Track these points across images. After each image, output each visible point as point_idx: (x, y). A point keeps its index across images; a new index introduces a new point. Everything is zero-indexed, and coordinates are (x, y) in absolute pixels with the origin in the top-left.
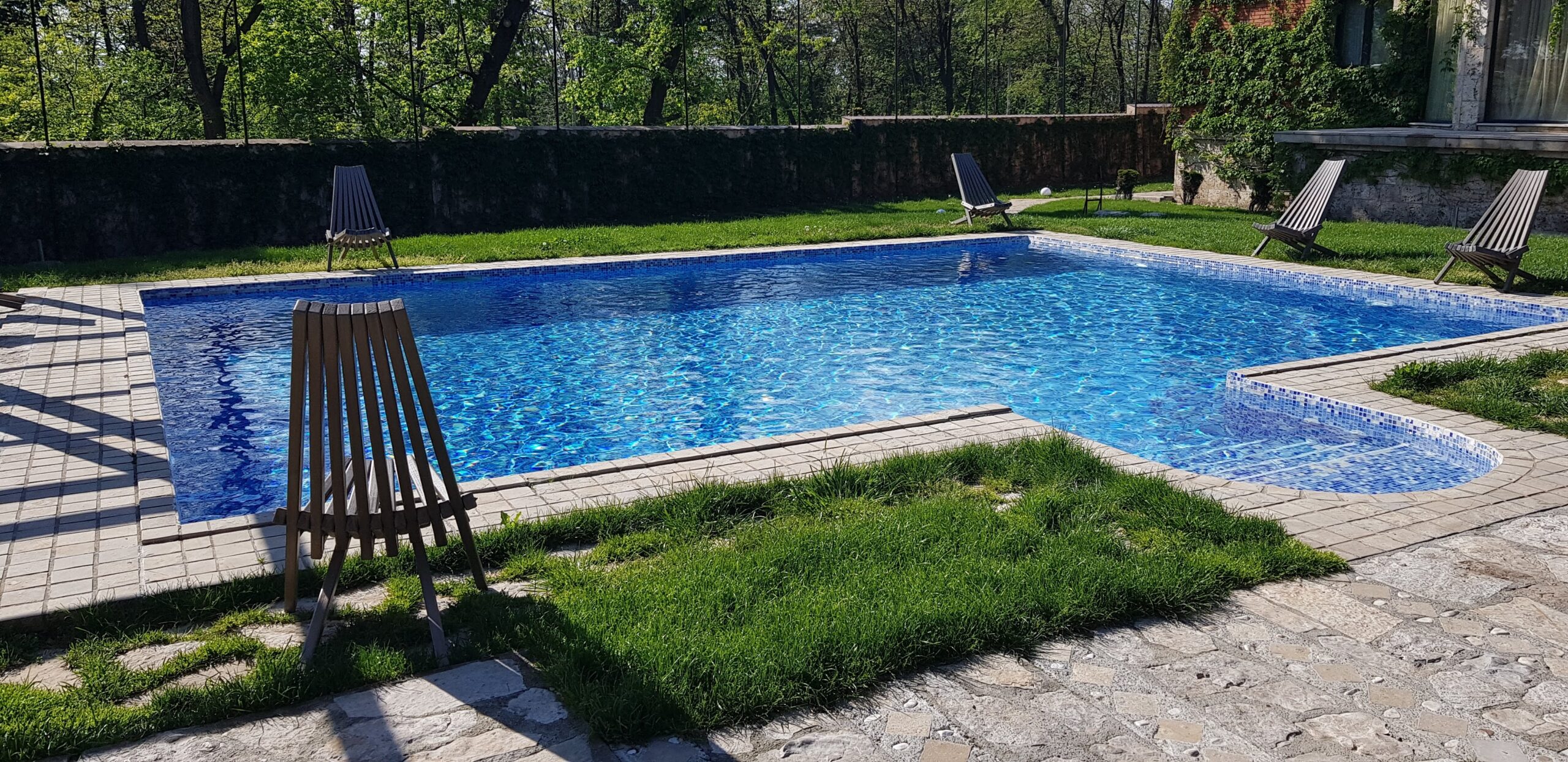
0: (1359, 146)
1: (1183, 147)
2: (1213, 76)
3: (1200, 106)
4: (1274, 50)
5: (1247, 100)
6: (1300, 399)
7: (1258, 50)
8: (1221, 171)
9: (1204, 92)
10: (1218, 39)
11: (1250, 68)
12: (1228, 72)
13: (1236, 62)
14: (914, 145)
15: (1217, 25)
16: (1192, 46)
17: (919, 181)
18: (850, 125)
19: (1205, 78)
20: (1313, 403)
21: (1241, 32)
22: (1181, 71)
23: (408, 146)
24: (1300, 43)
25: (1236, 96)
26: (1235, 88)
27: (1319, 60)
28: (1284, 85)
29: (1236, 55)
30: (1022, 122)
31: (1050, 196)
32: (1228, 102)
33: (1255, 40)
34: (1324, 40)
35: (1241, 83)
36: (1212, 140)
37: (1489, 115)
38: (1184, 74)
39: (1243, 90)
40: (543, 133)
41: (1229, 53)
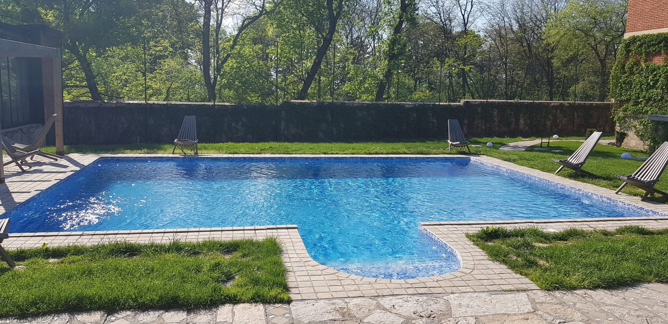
1: (620, 120)
2: (634, 87)
3: (628, 101)
4: (663, 75)
5: (650, 99)
6: (433, 237)
7: (655, 75)
8: (637, 133)
9: (630, 95)
10: (637, 69)
11: (651, 84)
12: (641, 85)
13: (645, 80)
14: (496, 113)
15: (637, 63)
16: (625, 73)
17: (497, 129)
18: (464, 103)
19: (630, 88)
20: (436, 239)
21: (648, 67)
22: (620, 84)
23: (273, 107)
25: (645, 97)
26: (644, 93)
29: (645, 78)
31: (557, 139)
32: (641, 100)
33: (654, 70)
36: (633, 117)
38: (621, 86)
39: (648, 94)
40: (327, 103)
41: (642, 76)
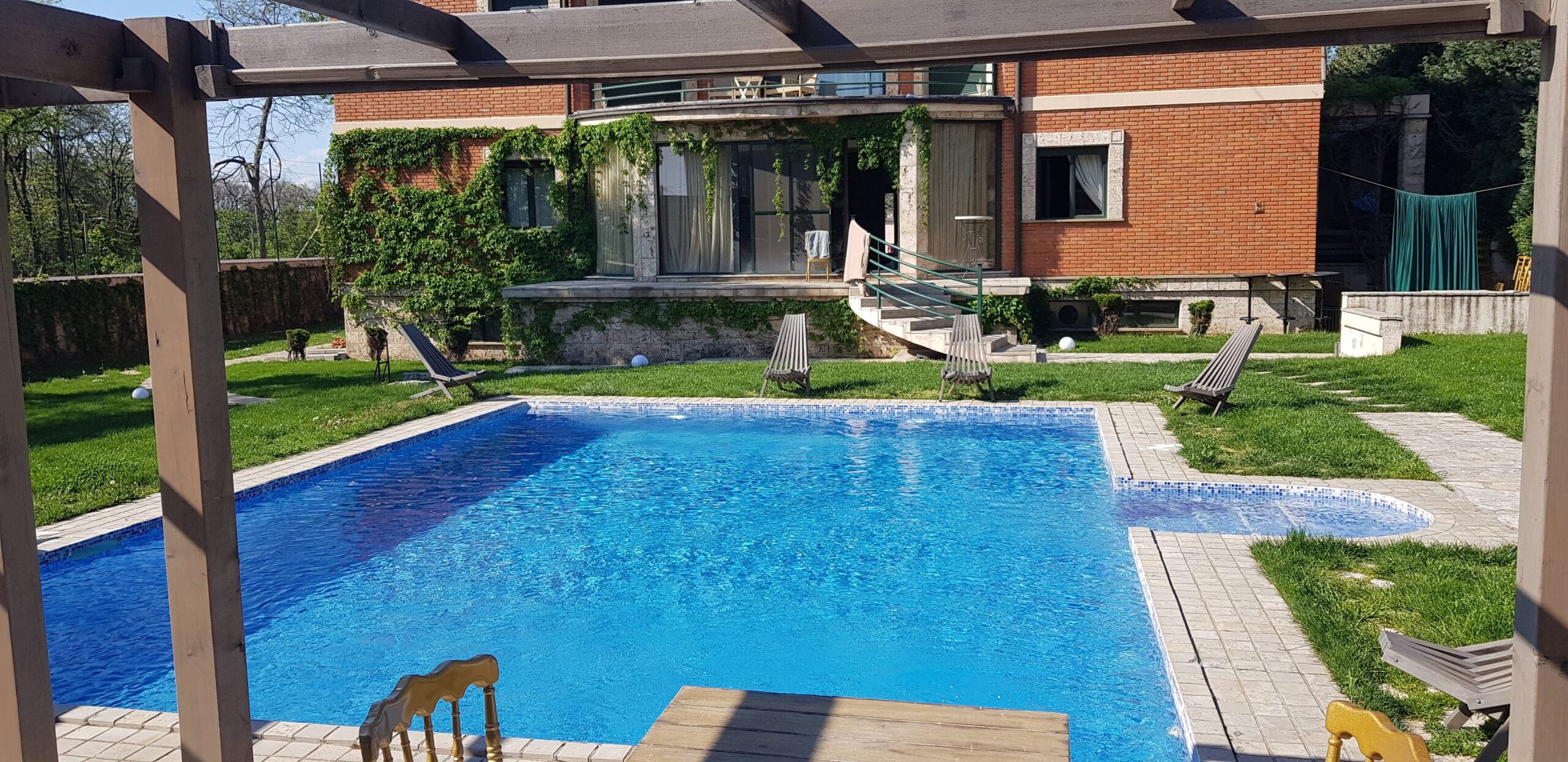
1: (355, 307)
2: (381, 236)
3: (370, 264)
4: (447, 211)
5: (422, 257)
7: (427, 212)
8: (403, 326)
9: (372, 250)
10: (381, 200)
11: (421, 228)
12: (398, 231)
13: (405, 221)
15: (377, 187)
16: (351, 205)
19: (371, 236)
21: (407, 194)
22: (343, 230)
24: (473, 206)
25: (410, 254)
26: (407, 248)
27: (492, 221)
28: (459, 244)
29: (404, 215)
32: (402, 259)
34: (497, 203)
35: (414, 242)
36: (386, 297)
37: (662, 271)
38: (346, 233)
39: (416, 249)
41: (396, 214)
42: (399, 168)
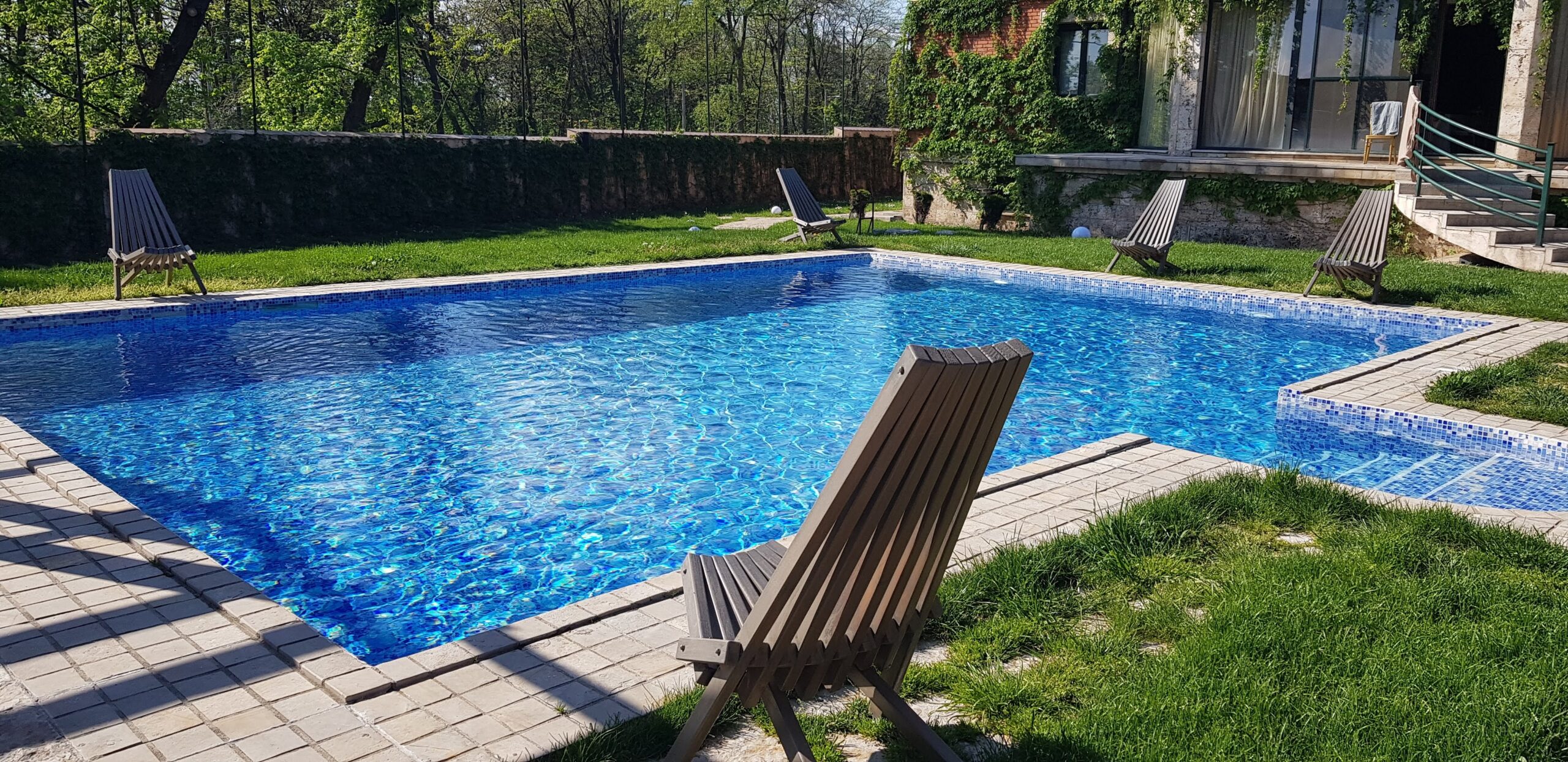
0: (1095, 169)
1: (912, 170)
2: (939, 102)
3: (927, 130)
4: (998, 78)
5: (972, 125)
6: (1371, 414)
7: (982, 78)
8: (949, 192)
9: (931, 116)
10: (944, 65)
11: (974, 94)
12: (954, 98)
13: (961, 87)
14: (642, 161)
15: (942, 53)
16: (918, 72)
17: (646, 198)
18: (577, 138)
19: (931, 102)
20: (1387, 418)
21: (966, 59)
22: (908, 96)
23: (73, 151)
24: (1023, 72)
25: (962, 121)
26: (961, 114)
27: (1040, 89)
28: (1007, 111)
29: (961, 82)
30: (743, 141)
31: (781, 215)
32: (954, 126)
33: (979, 68)
34: (1046, 70)
35: (967, 108)
36: (939, 163)
37: (1201, 143)
38: (911, 99)
39: (968, 116)
40: (239, 137)
41: (955, 80)
42: (962, 34)
